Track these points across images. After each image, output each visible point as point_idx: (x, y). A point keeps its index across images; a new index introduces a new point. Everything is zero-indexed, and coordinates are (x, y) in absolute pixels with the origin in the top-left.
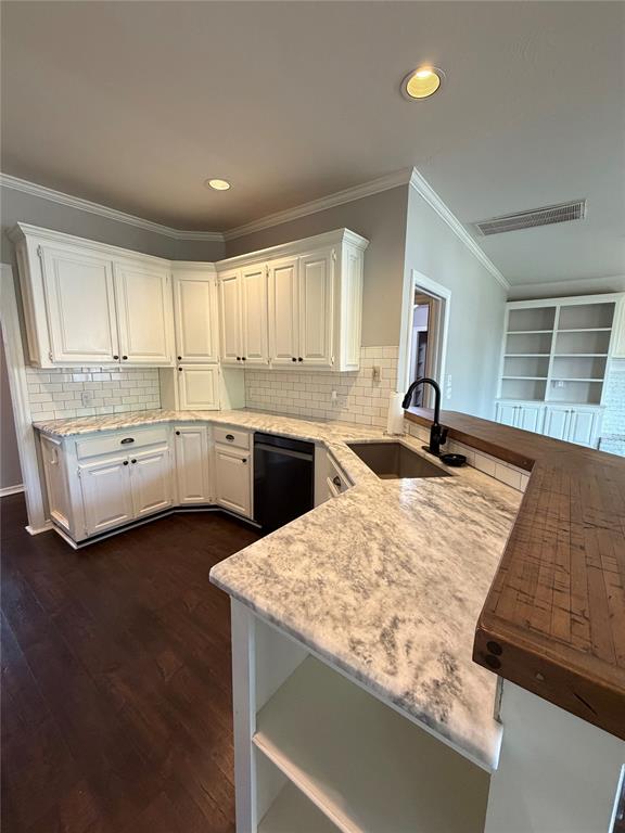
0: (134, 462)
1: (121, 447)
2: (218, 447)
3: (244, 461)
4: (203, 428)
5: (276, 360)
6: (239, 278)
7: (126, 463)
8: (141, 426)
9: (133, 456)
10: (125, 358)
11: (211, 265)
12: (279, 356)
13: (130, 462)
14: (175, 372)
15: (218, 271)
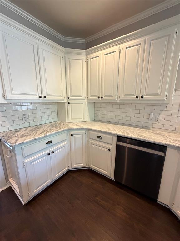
0: (53, 152)
1: (46, 146)
2: (91, 141)
3: (109, 150)
4: (84, 132)
5: (124, 97)
6: (101, 57)
7: (49, 154)
8: (56, 133)
9: (52, 150)
10: (45, 97)
11: (84, 51)
12: (126, 95)
13: (51, 153)
14: (66, 104)
15: (87, 54)
